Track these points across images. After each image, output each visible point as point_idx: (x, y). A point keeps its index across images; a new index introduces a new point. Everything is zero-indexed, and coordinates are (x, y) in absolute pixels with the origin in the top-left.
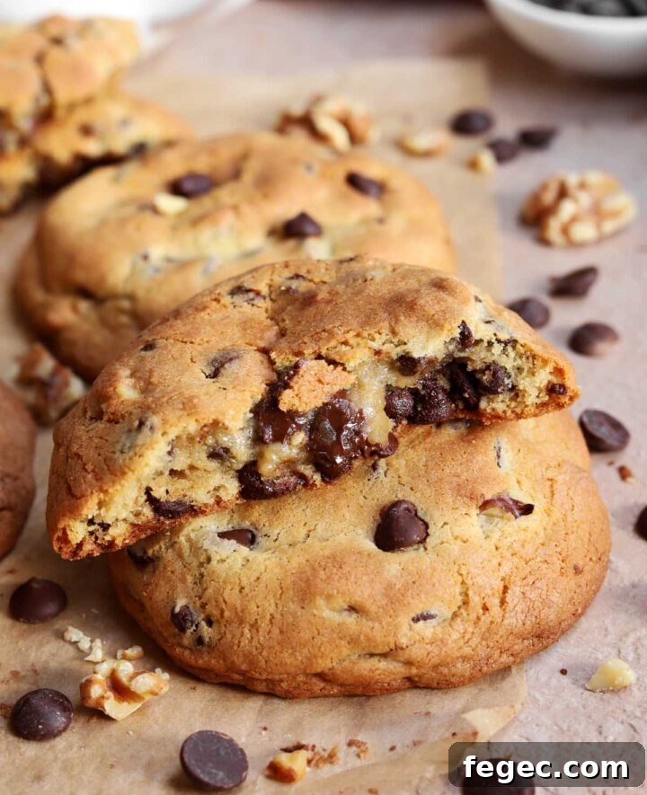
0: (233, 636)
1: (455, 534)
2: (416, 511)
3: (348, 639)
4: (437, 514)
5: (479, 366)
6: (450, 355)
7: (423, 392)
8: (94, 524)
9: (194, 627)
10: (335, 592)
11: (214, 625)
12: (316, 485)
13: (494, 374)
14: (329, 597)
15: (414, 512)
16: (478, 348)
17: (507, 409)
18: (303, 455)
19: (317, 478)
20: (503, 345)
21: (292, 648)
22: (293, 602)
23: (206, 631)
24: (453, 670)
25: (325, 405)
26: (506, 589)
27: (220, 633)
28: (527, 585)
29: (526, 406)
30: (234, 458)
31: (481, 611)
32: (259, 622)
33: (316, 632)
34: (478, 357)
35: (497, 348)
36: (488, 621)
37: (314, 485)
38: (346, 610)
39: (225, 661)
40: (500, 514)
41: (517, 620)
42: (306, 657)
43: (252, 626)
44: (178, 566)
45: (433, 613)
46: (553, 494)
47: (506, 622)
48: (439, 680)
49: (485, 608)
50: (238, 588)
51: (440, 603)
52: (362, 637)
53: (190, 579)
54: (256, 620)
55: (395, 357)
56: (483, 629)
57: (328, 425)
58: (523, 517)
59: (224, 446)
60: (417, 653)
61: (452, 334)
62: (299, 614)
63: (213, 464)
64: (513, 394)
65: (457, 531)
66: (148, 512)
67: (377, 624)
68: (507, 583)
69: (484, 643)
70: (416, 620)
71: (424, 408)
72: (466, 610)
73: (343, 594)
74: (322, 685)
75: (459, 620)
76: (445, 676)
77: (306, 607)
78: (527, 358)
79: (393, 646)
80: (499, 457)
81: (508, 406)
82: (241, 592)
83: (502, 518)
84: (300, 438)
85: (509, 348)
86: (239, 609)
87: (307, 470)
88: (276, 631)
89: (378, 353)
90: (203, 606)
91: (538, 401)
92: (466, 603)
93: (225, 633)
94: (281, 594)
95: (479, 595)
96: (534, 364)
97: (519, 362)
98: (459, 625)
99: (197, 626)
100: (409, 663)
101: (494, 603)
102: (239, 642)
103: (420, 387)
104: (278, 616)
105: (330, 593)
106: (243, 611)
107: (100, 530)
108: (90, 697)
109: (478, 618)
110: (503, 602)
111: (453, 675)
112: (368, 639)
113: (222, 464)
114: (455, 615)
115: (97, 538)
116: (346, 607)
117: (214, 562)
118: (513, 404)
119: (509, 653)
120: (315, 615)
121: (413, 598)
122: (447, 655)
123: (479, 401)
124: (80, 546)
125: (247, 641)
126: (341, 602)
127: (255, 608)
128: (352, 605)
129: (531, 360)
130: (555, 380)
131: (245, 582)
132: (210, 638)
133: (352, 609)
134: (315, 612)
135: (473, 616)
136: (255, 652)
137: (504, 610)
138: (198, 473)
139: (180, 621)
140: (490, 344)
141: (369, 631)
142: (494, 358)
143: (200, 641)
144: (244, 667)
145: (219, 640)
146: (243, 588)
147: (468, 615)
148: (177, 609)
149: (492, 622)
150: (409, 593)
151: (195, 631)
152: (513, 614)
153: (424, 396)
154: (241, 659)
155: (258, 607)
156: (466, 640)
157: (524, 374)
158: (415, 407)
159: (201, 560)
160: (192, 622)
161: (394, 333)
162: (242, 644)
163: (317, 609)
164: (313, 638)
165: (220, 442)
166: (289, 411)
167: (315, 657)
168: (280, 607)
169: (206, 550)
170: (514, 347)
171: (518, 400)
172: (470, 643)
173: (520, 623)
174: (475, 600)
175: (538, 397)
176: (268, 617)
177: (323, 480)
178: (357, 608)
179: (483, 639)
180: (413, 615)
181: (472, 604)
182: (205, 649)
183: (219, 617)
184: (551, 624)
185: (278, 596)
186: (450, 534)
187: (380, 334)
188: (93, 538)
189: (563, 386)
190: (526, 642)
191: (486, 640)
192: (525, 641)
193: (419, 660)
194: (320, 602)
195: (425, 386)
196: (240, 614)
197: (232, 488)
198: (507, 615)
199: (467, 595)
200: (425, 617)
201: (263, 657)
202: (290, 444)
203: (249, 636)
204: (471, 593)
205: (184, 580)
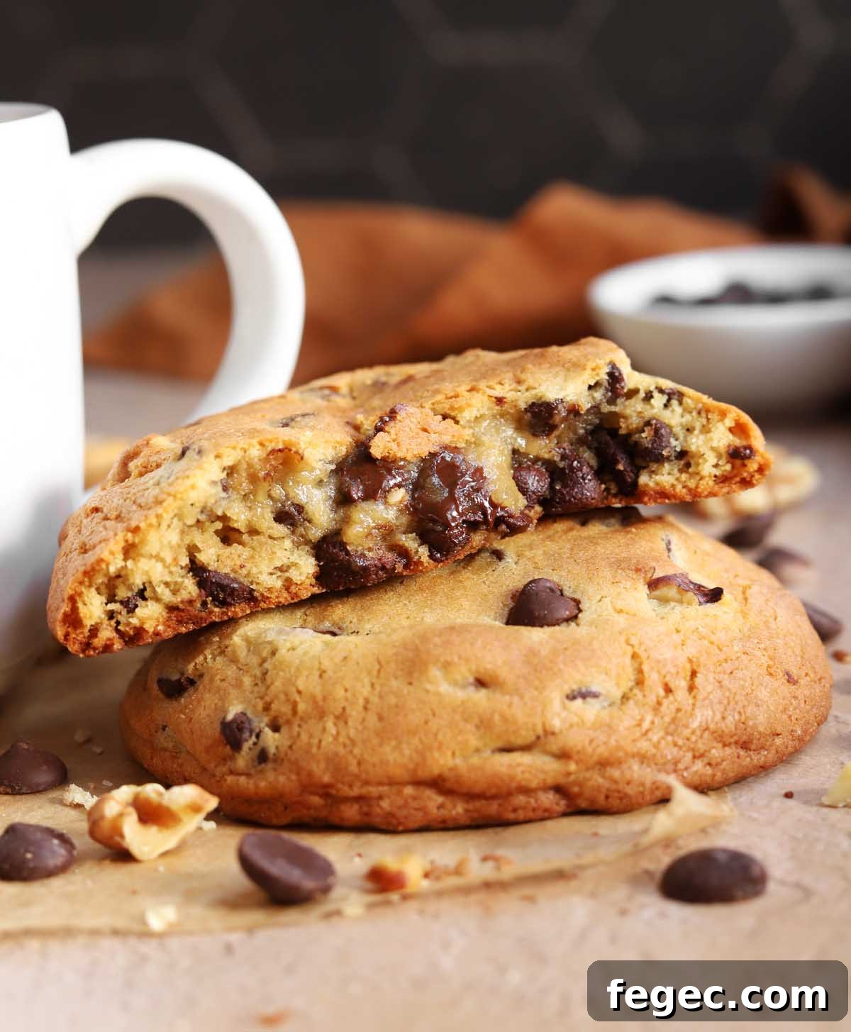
0: (311, 736)
1: (618, 607)
2: (561, 591)
3: (476, 720)
4: (591, 590)
5: (635, 422)
6: (595, 408)
7: (561, 465)
8: (115, 602)
9: (254, 739)
10: (456, 659)
11: (284, 730)
12: (422, 563)
13: (657, 431)
14: (447, 666)
15: (559, 593)
16: (632, 401)
17: (675, 483)
18: (405, 520)
19: (423, 552)
20: (665, 398)
21: (396, 738)
22: (396, 678)
23: (271, 739)
24: (628, 775)
25: (433, 455)
26: (694, 674)
27: (291, 737)
28: (724, 672)
29: (702, 478)
30: (309, 522)
31: (662, 693)
32: (348, 711)
33: (430, 712)
34: (633, 411)
35: (659, 400)
36: (673, 708)
37: (419, 563)
38: (471, 684)
39: (298, 774)
40: (677, 596)
41: (713, 711)
42: (417, 751)
43: (337, 718)
44: (231, 672)
45: (594, 688)
46: (746, 599)
47: (698, 713)
48: (608, 790)
49: (668, 690)
50: (317, 673)
51: (603, 676)
52: (497, 717)
53: (247, 681)
54: (344, 709)
55: (523, 406)
56: (667, 719)
57: (435, 480)
58: (709, 605)
59: (296, 502)
60: (575, 740)
61: (597, 375)
62: (405, 692)
63: (281, 530)
64: (682, 462)
65: (620, 605)
66: (190, 587)
67: (516, 700)
68: (695, 668)
69: (670, 738)
70: (572, 697)
71: (565, 486)
72: (642, 690)
73: (467, 660)
74: (440, 799)
75: (631, 702)
76: (616, 782)
77: (415, 683)
78: (699, 413)
79: (540, 731)
80: (669, 550)
81: (678, 479)
82: (321, 676)
83: (681, 602)
84: (399, 496)
85: (674, 403)
86: (319, 698)
87: (410, 542)
88: (372, 720)
89: (500, 401)
90: (267, 708)
91: (718, 472)
92: (640, 682)
93: (299, 735)
94: (379, 671)
95: (659, 672)
96: (708, 419)
97: (688, 418)
98: (632, 709)
99: (258, 736)
100: (564, 755)
101: (681, 684)
102: (320, 741)
103: (557, 459)
104: (375, 699)
105: (449, 659)
106: (325, 699)
107: (124, 612)
108: (102, 817)
109: (659, 703)
110: (691, 688)
111: (628, 783)
112: (505, 719)
113: (293, 532)
114: (625, 698)
115: (118, 623)
116: (471, 680)
117: (283, 652)
118: (684, 477)
119: (706, 760)
120: (427, 691)
121: (565, 664)
122: (618, 748)
123: (637, 476)
124: (94, 631)
125: (331, 739)
126: (465, 673)
127: (342, 692)
128: (481, 677)
129: (703, 415)
130: (738, 442)
131: (326, 664)
132: (277, 748)
133: (481, 683)
134: (429, 687)
135: (652, 699)
136: (342, 751)
137: (694, 697)
138: (261, 538)
139: (233, 733)
140: (649, 397)
141: (505, 707)
142: (655, 411)
143: (263, 757)
144: (326, 779)
145: (290, 747)
146: (324, 672)
147: (644, 696)
148: (230, 717)
149: (678, 710)
150: (561, 658)
151: (255, 744)
152: (707, 702)
153: (563, 469)
154: (322, 765)
155: (346, 690)
156: (644, 730)
157: (696, 432)
158: (551, 487)
159: (264, 654)
160: (251, 732)
161: (519, 382)
162: (324, 743)
163: (429, 682)
164: (426, 722)
165: (291, 494)
166: (384, 459)
167: (430, 749)
168: (378, 688)
169: (270, 643)
170: (681, 403)
171: (690, 470)
172: (650, 735)
173: (718, 717)
174: (653, 678)
175: (716, 466)
176: (361, 702)
177: (431, 556)
178: (487, 679)
179: (667, 733)
180: (567, 689)
181: (647, 683)
182: (269, 766)
183: (290, 713)
184: (761, 729)
185: (375, 673)
186: (610, 607)
187: (501, 384)
188: (113, 623)
189: (750, 447)
190: (728, 751)
191: (672, 735)
192: (727, 748)
193: (579, 748)
194: (435, 672)
195: (563, 457)
196: (321, 703)
197: (305, 568)
198: (698, 704)
199: (640, 671)
200: (585, 695)
201: (355, 757)
202: (386, 503)
203: (334, 731)
204: (645, 668)
205: (239, 685)
